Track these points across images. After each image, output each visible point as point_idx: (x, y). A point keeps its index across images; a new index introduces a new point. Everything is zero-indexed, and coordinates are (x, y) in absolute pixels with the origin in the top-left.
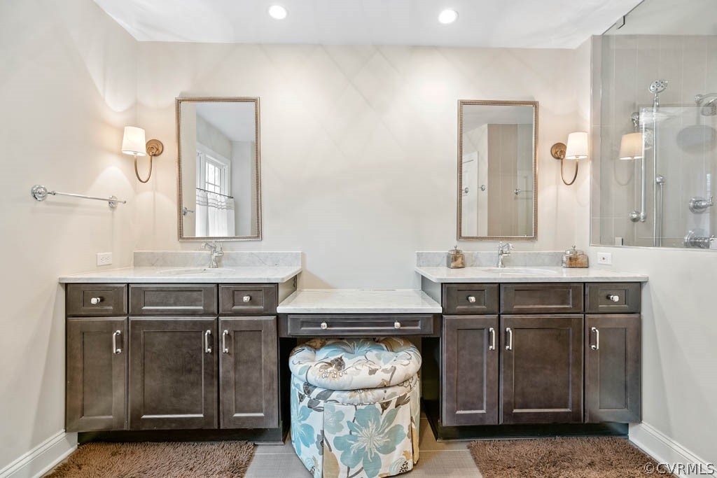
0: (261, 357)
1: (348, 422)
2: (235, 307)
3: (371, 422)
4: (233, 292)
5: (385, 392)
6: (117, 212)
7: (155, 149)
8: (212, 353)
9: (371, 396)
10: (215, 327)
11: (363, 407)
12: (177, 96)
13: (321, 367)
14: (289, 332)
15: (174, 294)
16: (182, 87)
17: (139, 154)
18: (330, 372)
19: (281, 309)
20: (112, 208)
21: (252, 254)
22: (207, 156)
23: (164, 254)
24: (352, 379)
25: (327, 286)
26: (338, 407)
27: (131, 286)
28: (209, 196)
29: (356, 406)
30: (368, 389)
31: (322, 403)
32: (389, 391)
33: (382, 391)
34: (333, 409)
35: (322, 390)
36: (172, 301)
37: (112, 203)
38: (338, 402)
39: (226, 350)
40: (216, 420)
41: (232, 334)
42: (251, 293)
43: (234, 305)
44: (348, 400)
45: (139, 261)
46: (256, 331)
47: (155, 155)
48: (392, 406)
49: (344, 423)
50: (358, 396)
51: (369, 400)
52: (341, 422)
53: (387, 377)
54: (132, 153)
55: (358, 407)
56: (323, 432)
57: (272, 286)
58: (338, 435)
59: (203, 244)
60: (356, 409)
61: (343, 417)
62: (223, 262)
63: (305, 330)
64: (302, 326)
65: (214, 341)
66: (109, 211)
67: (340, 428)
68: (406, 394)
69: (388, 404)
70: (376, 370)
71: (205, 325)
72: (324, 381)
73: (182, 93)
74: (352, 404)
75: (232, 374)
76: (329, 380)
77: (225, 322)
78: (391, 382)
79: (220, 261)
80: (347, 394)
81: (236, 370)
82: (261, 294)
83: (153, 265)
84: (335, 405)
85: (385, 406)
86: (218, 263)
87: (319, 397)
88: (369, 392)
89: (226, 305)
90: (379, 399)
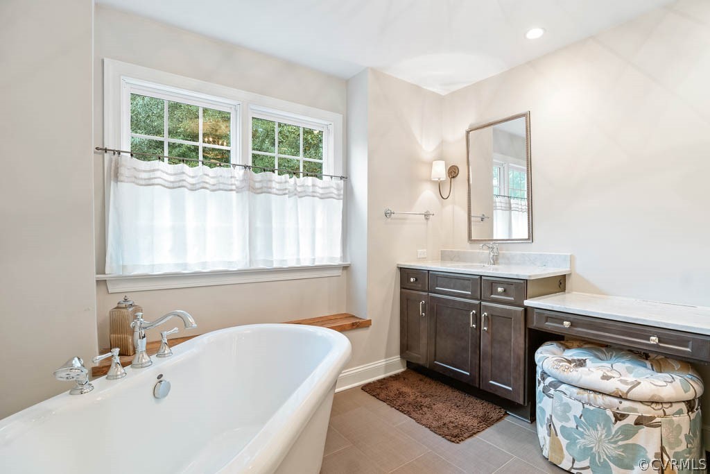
0: (511, 341)
1: (575, 416)
2: (492, 296)
3: (600, 425)
4: (492, 283)
5: (621, 403)
6: (429, 222)
7: (453, 172)
8: (476, 329)
9: (600, 399)
10: (478, 309)
11: (592, 408)
12: (467, 128)
13: (556, 360)
14: (535, 323)
15: (454, 280)
16: (470, 119)
17: (441, 179)
18: (562, 366)
19: (527, 303)
20: (427, 219)
21: (524, 254)
22: (510, 164)
23: (458, 252)
24: (581, 377)
25: (600, 292)
26: (566, 399)
27: (430, 272)
28: (512, 201)
29: (583, 404)
30: (600, 393)
31: (552, 391)
32: (626, 404)
33: (616, 401)
34: (561, 400)
35: (553, 380)
36: (452, 286)
37: (427, 216)
38: (565, 394)
39: (485, 328)
40: (477, 380)
41: (490, 317)
42: (505, 286)
43: (492, 294)
44: (575, 395)
45: (445, 256)
46: (507, 318)
47: (453, 177)
48: (630, 420)
49: (570, 415)
50: (586, 395)
51: (598, 403)
52: (568, 414)
53: (624, 388)
54: (437, 179)
55: (586, 406)
56: (551, 416)
57: (522, 281)
58: (564, 424)
59: (481, 245)
60: (584, 407)
61: (570, 411)
62: (500, 261)
63: (549, 325)
64: (547, 321)
65: (477, 319)
66: (425, 221)
67: (568, 419)
68: (654, 418)
69: (623, 416)
70: (611, 377)
71: (472, 306)
72: (554, 371)
73: (470, 125)
74: (580, 401)
75: (489, 349)
76: (558, 372)
77: (485, 306)
78: (629, 395)
79: (497, 259)
80: (575, 390)
81: (492, 346)
82: (513, 287)
83: (452, 260)
84: (563, 396)
85: (619, 417)
86: (495, 261)
87: (551, 385)
88: (600, 396)
89: (486, 293)
90: (613, 407)
